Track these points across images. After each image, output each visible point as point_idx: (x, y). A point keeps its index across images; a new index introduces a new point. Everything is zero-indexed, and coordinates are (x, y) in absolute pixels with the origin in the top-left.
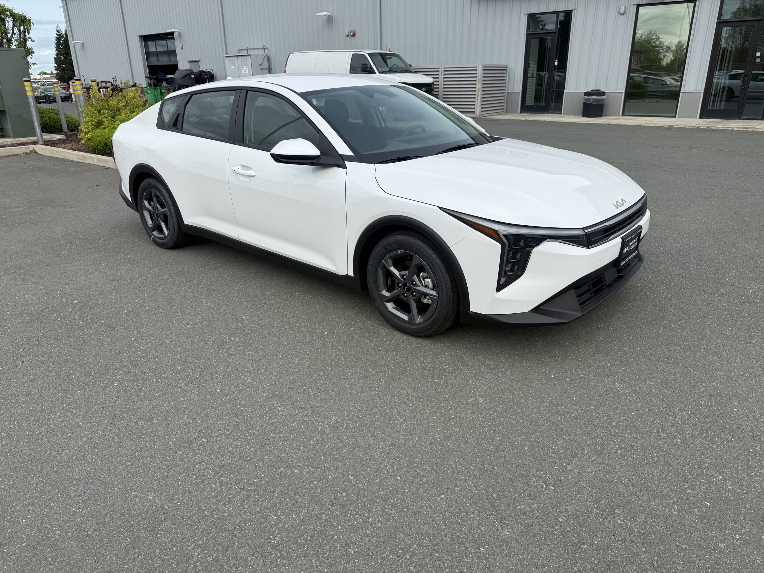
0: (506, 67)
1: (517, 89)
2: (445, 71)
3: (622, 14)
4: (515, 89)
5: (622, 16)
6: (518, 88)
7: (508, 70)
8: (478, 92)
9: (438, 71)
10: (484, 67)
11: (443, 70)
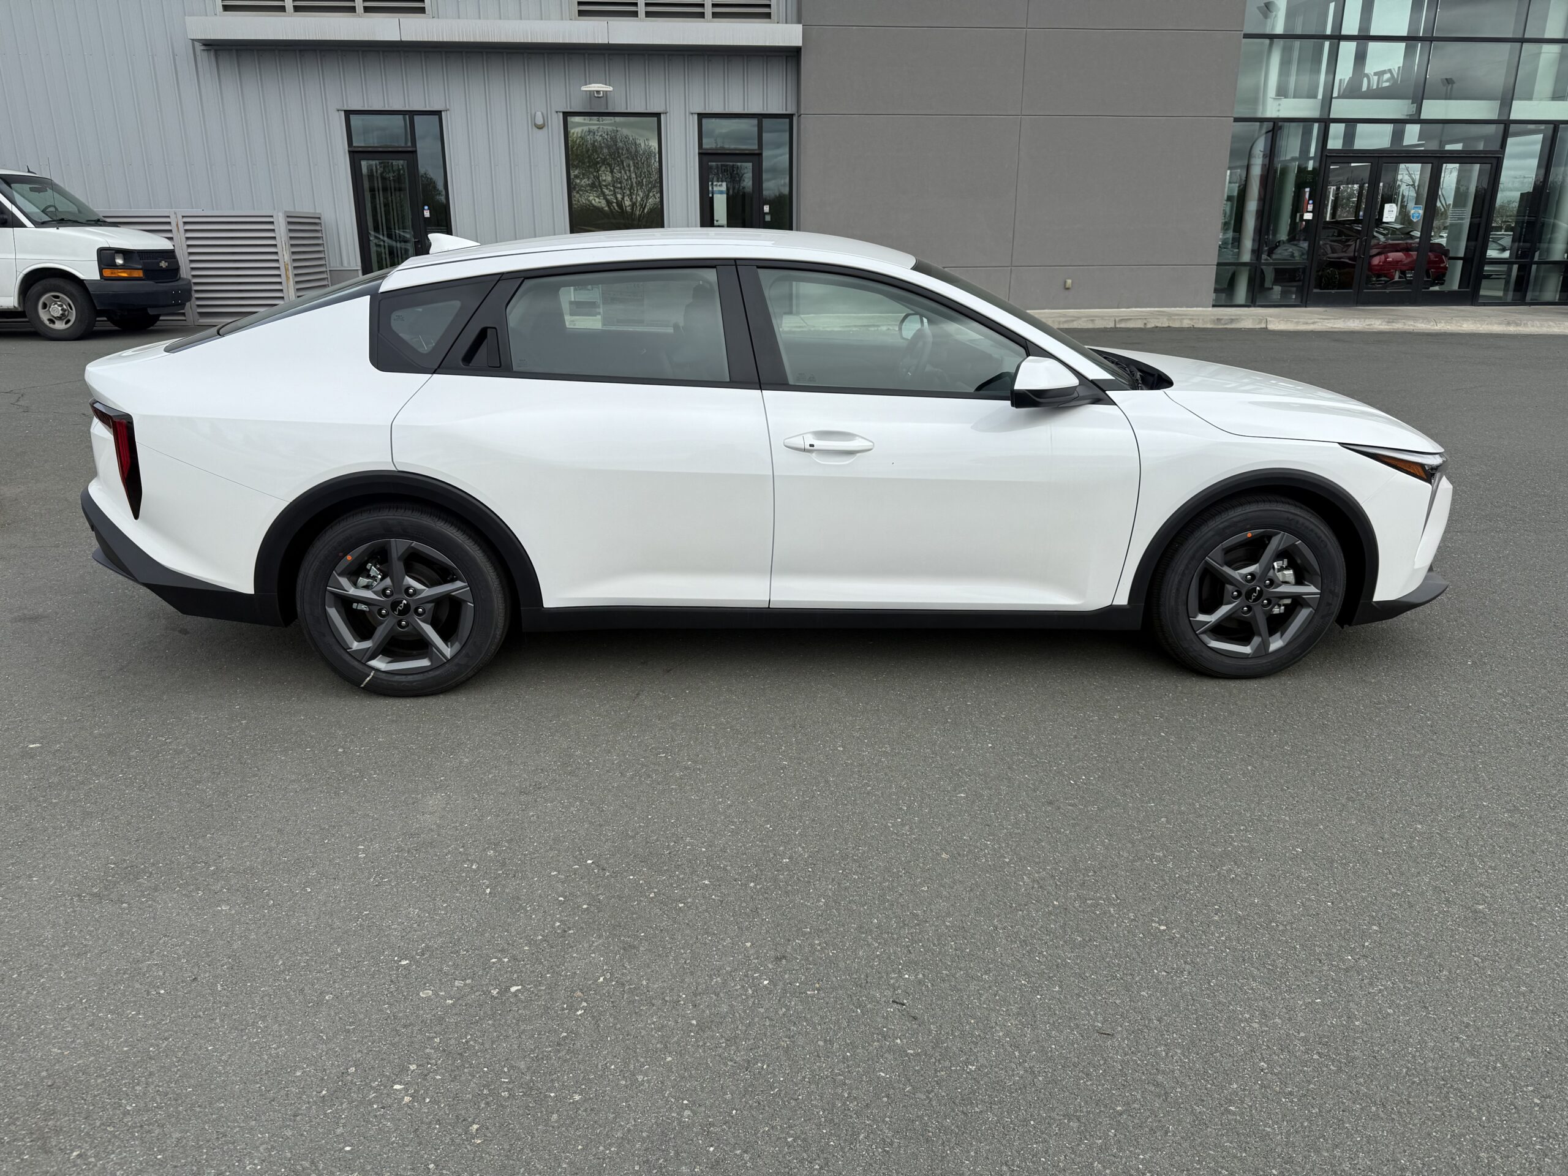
0: (319, 218)
1: (349, 263)
2: (185, 223)
3: (540, 127)
4: (345, 263)
5: (541, 130)
6: (353, 263)
7: (323, 224)
8: (287, 270)
9: (169, 223)
10: (288, 217)
11: (181, 221)
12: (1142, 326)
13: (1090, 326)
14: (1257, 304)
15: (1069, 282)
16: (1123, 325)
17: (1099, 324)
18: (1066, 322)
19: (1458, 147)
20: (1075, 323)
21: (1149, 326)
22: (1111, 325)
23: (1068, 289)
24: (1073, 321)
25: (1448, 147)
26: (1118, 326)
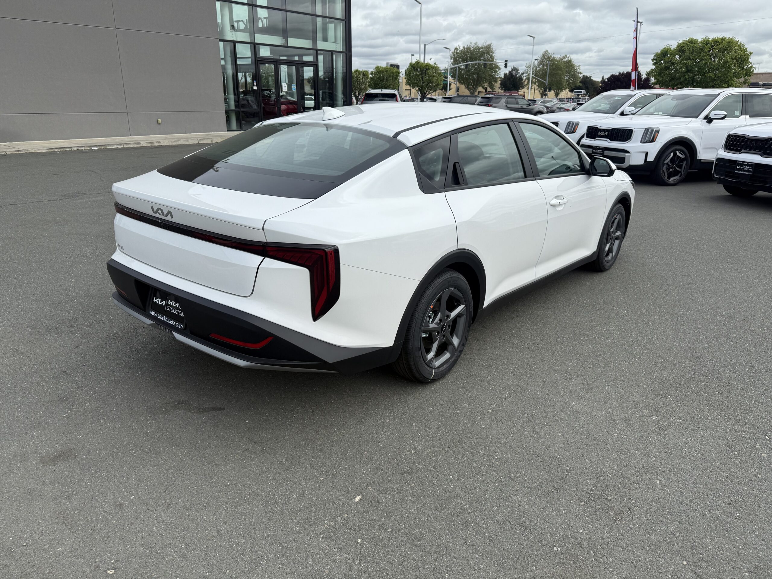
12: (211, 142)
13: (187, 143)
14: (243, 129)
15: (160, 120)
16: (202, 142)
17: (191, 142)
18: (175, 141)
19: (285, 58)
20: (179, 142)
21: (214, 142)
22: (197, 142)
23: (159, 124)
24: (178, 141)
25: (282, 58)
26: (200, 143)
